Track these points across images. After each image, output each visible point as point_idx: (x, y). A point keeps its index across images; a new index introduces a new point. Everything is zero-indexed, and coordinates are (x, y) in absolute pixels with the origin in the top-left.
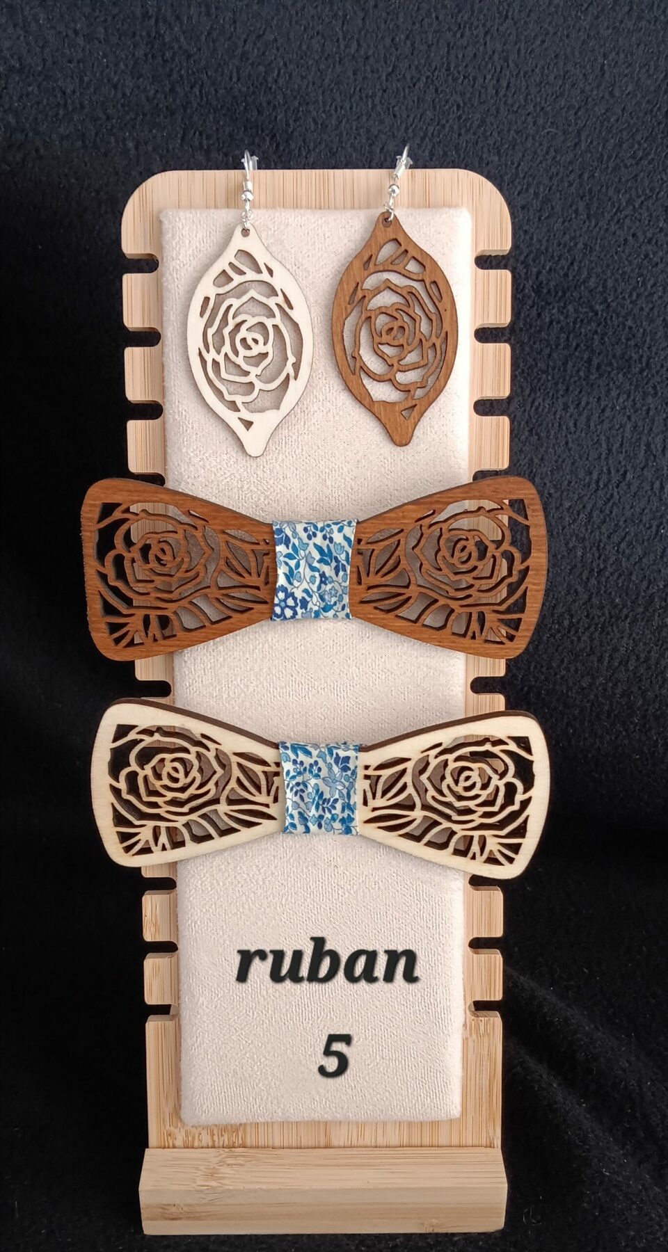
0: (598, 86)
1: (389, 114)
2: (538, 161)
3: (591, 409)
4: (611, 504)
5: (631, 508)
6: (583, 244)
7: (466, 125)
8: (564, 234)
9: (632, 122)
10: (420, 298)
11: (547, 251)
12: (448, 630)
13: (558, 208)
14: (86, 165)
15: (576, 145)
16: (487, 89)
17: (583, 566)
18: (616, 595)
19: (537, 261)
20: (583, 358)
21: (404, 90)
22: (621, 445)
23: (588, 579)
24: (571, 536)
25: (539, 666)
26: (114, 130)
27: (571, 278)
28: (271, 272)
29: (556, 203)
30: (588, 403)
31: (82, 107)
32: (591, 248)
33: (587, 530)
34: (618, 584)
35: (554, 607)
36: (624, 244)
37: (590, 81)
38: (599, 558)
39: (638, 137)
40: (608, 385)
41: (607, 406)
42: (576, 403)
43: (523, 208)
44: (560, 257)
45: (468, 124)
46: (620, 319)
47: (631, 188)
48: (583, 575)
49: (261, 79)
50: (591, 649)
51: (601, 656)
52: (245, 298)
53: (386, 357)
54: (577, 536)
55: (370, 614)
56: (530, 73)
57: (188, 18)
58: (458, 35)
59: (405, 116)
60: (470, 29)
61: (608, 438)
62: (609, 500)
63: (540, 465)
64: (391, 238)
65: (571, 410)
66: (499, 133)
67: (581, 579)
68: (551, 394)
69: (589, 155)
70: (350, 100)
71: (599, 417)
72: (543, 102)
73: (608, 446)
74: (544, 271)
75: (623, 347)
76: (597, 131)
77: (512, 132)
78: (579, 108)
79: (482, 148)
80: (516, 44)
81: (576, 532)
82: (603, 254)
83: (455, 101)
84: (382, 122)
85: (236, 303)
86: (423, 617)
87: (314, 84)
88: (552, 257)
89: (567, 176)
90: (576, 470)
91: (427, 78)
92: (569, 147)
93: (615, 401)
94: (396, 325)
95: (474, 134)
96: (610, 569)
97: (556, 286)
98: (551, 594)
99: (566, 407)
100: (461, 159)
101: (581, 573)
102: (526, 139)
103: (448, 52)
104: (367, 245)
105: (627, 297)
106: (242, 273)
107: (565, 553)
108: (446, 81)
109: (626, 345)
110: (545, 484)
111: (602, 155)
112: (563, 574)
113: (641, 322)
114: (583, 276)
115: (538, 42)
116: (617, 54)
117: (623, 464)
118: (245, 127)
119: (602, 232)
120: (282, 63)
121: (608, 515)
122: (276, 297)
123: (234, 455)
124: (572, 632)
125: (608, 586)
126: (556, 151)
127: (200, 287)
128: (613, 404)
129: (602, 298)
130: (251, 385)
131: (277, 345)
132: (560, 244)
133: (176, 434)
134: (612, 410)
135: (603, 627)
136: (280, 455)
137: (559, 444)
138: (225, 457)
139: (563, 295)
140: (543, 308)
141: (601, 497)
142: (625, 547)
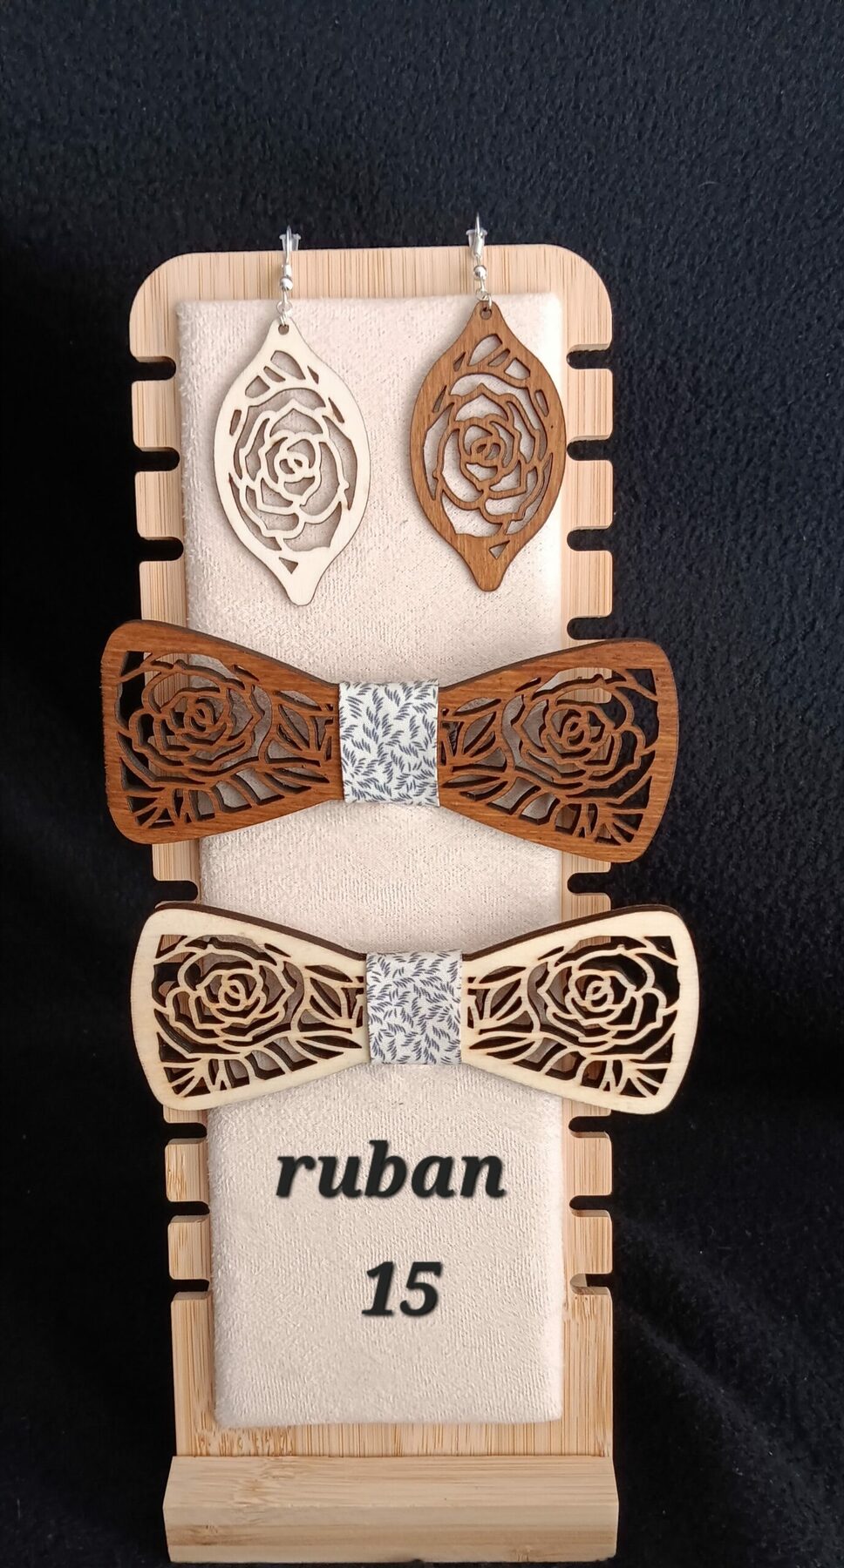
0: (776, 120)
1: (500, 166)
2: (694, 222)
3: (771, 541)
4: (794, 660)
5: (821, 666)
6: (754, 330)
7: (600, 178)
8: (729, 317)
9: (817, 169)
11: (705, 341)
12: (551, 824)
13: (721, 284)
14: (123, 241)
15: (743, 200)
16: (626, 133)
17: (757, 739)
18: (800, 776)
19: (694, 353)
20: (756, 476)
21: (520, 137)
22: (810, 586)
23: (764, 756)
24: (743, 701)
26: (159, 195)
28: (317, 377)
29: (717, 277)
30: (765, 533)
31: (118, 167)
32: (764, 335)
33: (761, 693)
34: (803, 762)
36: (807, 330)
37: (764, 117)
38: (778, 729)
39: (825, 190)
40: (792, 509)
41: (790, 536)
42: (749, 533)
43: (674, 283)
44: (723, 348)
45: (603, 177)
46: (806, 426)
47: (814, 258)
48: (758, 749)
49: (338, 124)
50: (768, 842)
51: (782, 851)
52: (285, 410)
53: (474, 480)
54: (749, 700)
55: (455, 801)
56: (684, 110)
57: (246, 52)
58: (590, 62)
59: (520, 168)
60: (605, 54)
61: (791, 578)
62: (792, 656)
64: (491, 332)
65: (743, 540)
66: (642, 188)
67: (755, 756)
68: (716, 522)
69: (760, 215)
70: (451, 149)
71: (780, 551)
72: (701, 146)
73: (791, 587)
75: (811, 461)
76: (772, 183)
77: (660, 186)
78: (749, 153)
79: (621, 207)
80: (665, 71)
81: (748, 695)
82: (780, 343)
83: (586, 148)
84: (492, 176)
85: (274, 417)
86: (521, 807)
87: (404, 129)
88: (713, 346)
89: (733, 243)
90: (750, 616)
91: (550, 119)
92: (734, 205)
93: (802, 530)
94: (490, 441)
95: (610, 190)
96: (792, 743)
97: (720, 384)
98: (715, 773)
99: (736, 540)
100: (594, 222)
101: (754, 748)
102: (678, 195)
103: (576, 85)
104: (459, 340)
105: (813, 397)
106: (281, 379)
108: (574, 121)
109: (814, 459)
110: (707, 635)
111: (777, 214)
112: (732, 748)
113: (833, 430)
114: (755, 371)
115: (694, 68)
116: (799, 80)
117: (811, 610)
118: (320, 188)
119: (778, 315)
120: (363, 106)
121: (791, 675)
122: (323, 408)
123: (271, 604)
124: (743, 821)
125: (789, 764)
126: (717, 210)
127: (228, 397)
128: (799, 534)
129: (779, 400)
130: (295, 517)
131: (326, 468)
132: (723, 331)
133: (199, 579)
134: (797, 542)
135: (784, 815)
136: (328, 602)
137: (726, 584)
138: (260, 606)
139: (729, 395)
140: (703, 414)
141: (780, 652)
142: (812, 716)
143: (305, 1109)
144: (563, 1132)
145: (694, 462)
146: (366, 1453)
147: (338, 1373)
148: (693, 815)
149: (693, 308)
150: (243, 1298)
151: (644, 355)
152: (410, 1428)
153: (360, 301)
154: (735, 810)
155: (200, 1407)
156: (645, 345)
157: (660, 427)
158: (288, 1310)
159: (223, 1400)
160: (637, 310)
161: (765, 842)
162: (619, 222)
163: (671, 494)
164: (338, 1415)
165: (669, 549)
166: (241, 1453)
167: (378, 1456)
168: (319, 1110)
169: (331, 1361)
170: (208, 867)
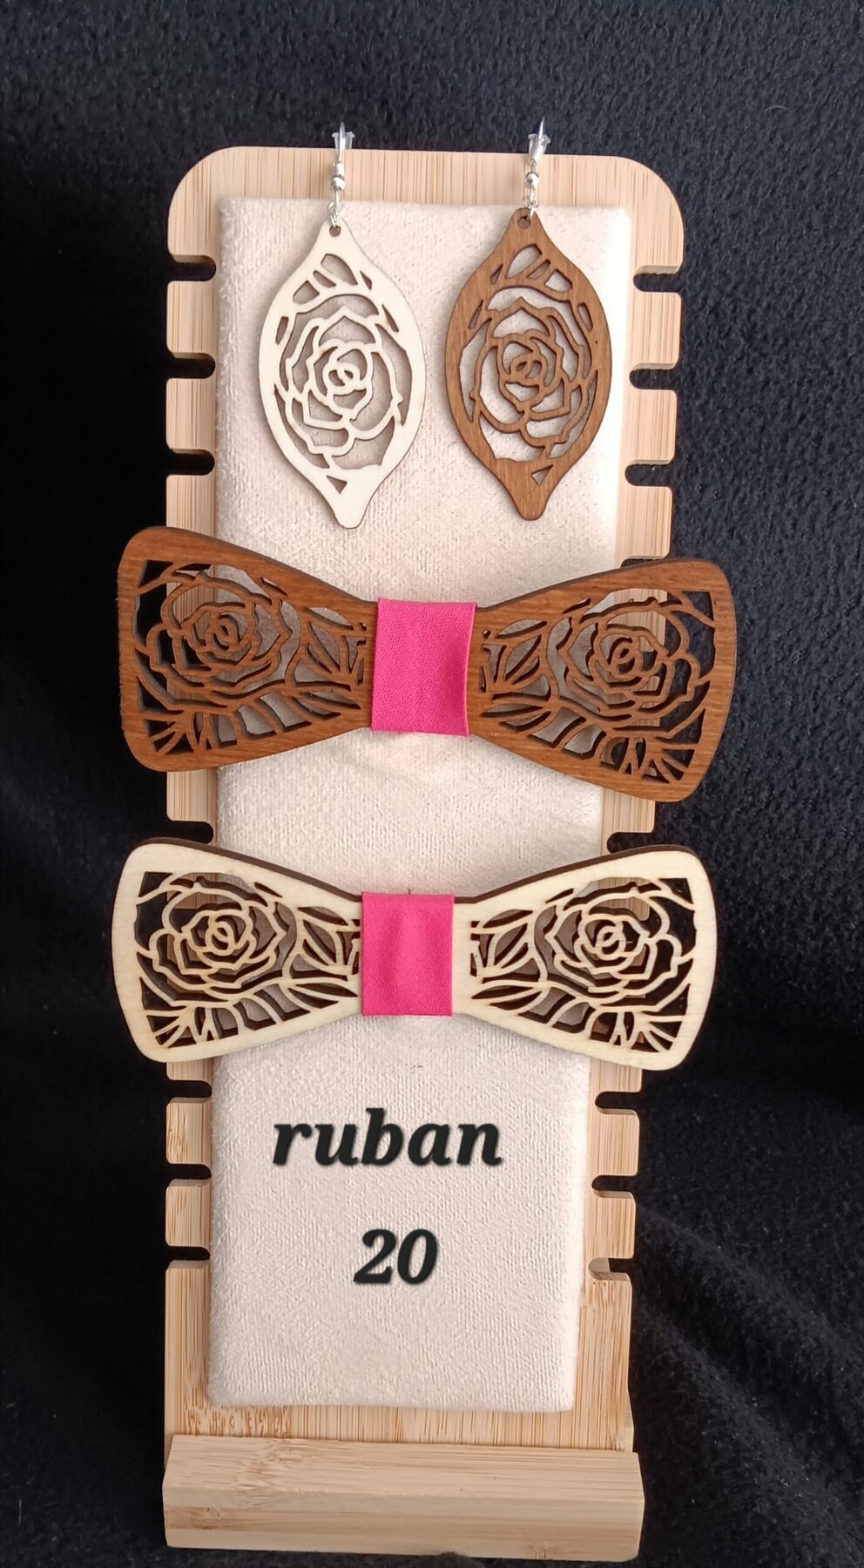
0: (851, 43)
1: (548, 76)
2: (759, 148)
3: (818, 505)
4: (837, 637)
6: (817, 272)
7: (656, 96)
8: (790, 257)
10: (563, 324)
13: (784, 220)
15: (813, 128)
16: (689, 46)
17: (792, 721)
18: (835, 761)
19: (751, 295)
20: (809, 434)
21: (572, 44)
22: (858, 557)
23: (798, 739)
24: (779, 679)
25: (723, 848)
27: (797, 320)
28: (369, 282)
29: (781, 212)
30: (813, 498)
32: (827, 278)
33: (800, 672)
34: (838, 747)
35: (748, 774)
37: (838, 37)
38: (814, 710)
40: (844, 473)
41: (840, 502)
42: (797, 496)
43: (734, 216)
44: (782, 290)
45: (660, 95)
50: (797, 830)
51: (811, 842)
52: (335, 317)
53: (514, 401)
54: (786, 679)
56: (752, 23)
59: (571, 80)
61: (839, 547)
62: (835, 632)
63: (741, 581)
65: (789, 505)
66: (704, 108)
67: (789, 739)
68: (762, 482)
69: (831, 145)
70: (495, 54)
71: (829, 517)
72: (769, 65)
73: (838, 557)
74: (759, 309)
76: (845, 110)
77: (723, 108)
78: (821, 76)
79: (679, 129)
81: (786, 674)
82: (845, 287)
83: (643, 61)
84: (538, 87)
87: (443, 29)
88: (772, 288)
89: (799, 174)
90: (791, 588)
91: (605, 26)
93: (852, 496)
94: (530, 358)
95: (669, 108)
96: (828, 726)
97: (776, 331)
98: (745, 755)
99: (782, 501)
101: (789, 730)
107: (768, 702)
108: (632, 31)
110: (746, 607)
111: (849, 145)
112: (764, 729)
114: (815, 318)
117: (857, 583)
119: (844, 257)
121: (832, 653)
122: (376, 316)
124: (772, 807)
125: (825, 748)
126: (784, 138)
127: (275, 303)
128: (850, 500)
129: (839, 351)
130: (344, 432)
131: (377, 381)
132: (784, 271)
133: (230, 495)
134: (847, 509)
135: (815, 804)
137: (769, 551)
138: (294, 527)
139: (786, 343)
140: (755, 361)
141: (823, 627)
142: (852, 698)
143: (318, 1071)
144: (589, 1107)
145: (743, 415)
146: (365, 1437)
147: (340, 1352)
148: (720, 799)
149: (754, 246)
150: (243, 1268)
151: (697, 295)
152: (413, 1412)
153: (417, 205)
154: (764, 795)
155: (191, 1383)
157: (708, 375)
158: (290, 1283)
159: (217, 1375)
161: (793, 830)
162: (677, 146)
163: (716, 450)
164: (337, 1395)
165: (710, 510)
166: (232, 1433)
167: (378, 1442)
169: (333, 1339)
170: (227, 806)
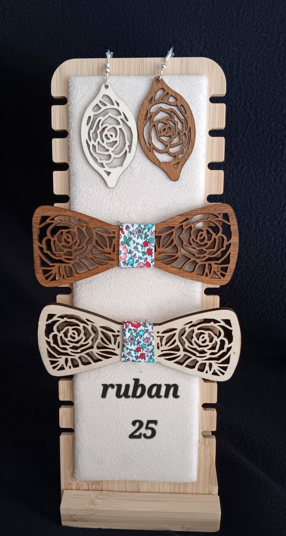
2: (258, 50)
8: (270, 88)
11: (261, 96)
12: (195, 272)
13: (267, 75)
15: (277, 42)
16: (233, 15)
17: (274, 246)
19: (256, 101)
21: (191, 16)
27: (273, 110)
28: (118, 104)
29: (266, 72)
33: (277, 229)
42: (275, 170)
43: (249, 74)
44: (267, 99)
45: (223, 32)
48: (274, 249)
50: (277, 282)
52: (107, 116)
53: (164, 142)
59: (191, 28)
64: (160, 88)
65: (272, 173)
66: (238, 36)
67: (273, 251)
68: (262, 166)
69: (284, 48)
72: (261, 20)
74: (259, 106)
77: (245, 36)
78: (280, 23)
79: (230, 44)
81: (272, 230)
84: (180, 31)
85: (103, 119)
88: (264, 99)
89: (272, 58)
92: (273, 44)
94: (167, 127)
95: (226, 37)
97: (266, 113)
99: (270, 172)
102: (252, 39)
106: (105, 105)
108: (212, 10)
114: (279, 109)
122: (121, 116)
123: (100, 187)
126: (267, 46)
127: (86, 112)
130: (110, 155)
131: (121, 138)
133: (74, 178)
136: (120, 187)
138: (95, 188)
144: (200, 380)
145: (255, 143)
146: (128, 491)
147: (118, 463)
148: (250, 271)
149: (256, 84)
150: (85, 435)
152: (143, 482)
153: (135, 77)
154: (265, 270)
155: (69, 473)
156: (237, 98)
158: (101, 440)
159: (77, 471)
160: (235, 84)
164: (117, 477)
166: (83, 489)
167: (132, 492)
168: (113, 370)
169: (115, 459)
